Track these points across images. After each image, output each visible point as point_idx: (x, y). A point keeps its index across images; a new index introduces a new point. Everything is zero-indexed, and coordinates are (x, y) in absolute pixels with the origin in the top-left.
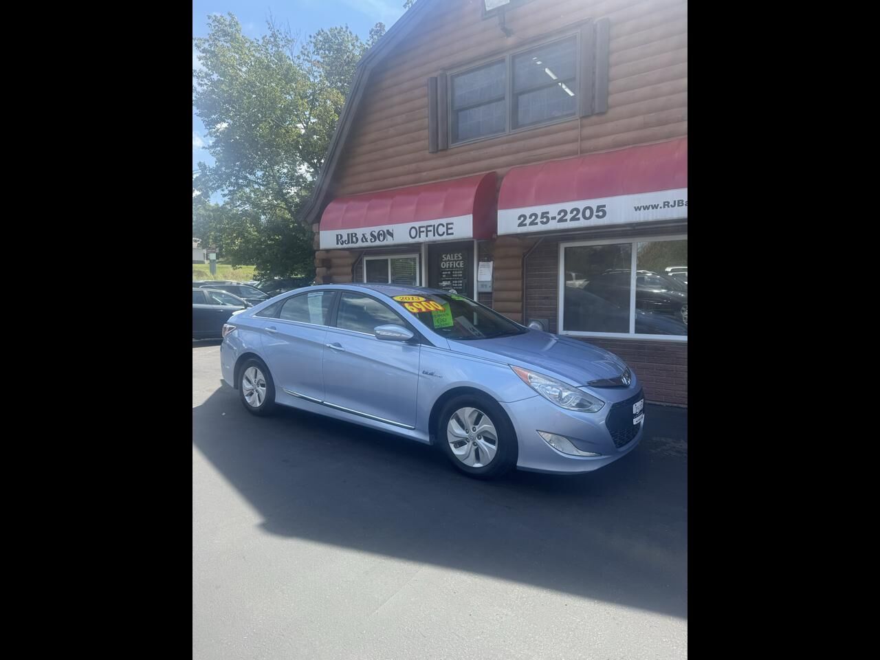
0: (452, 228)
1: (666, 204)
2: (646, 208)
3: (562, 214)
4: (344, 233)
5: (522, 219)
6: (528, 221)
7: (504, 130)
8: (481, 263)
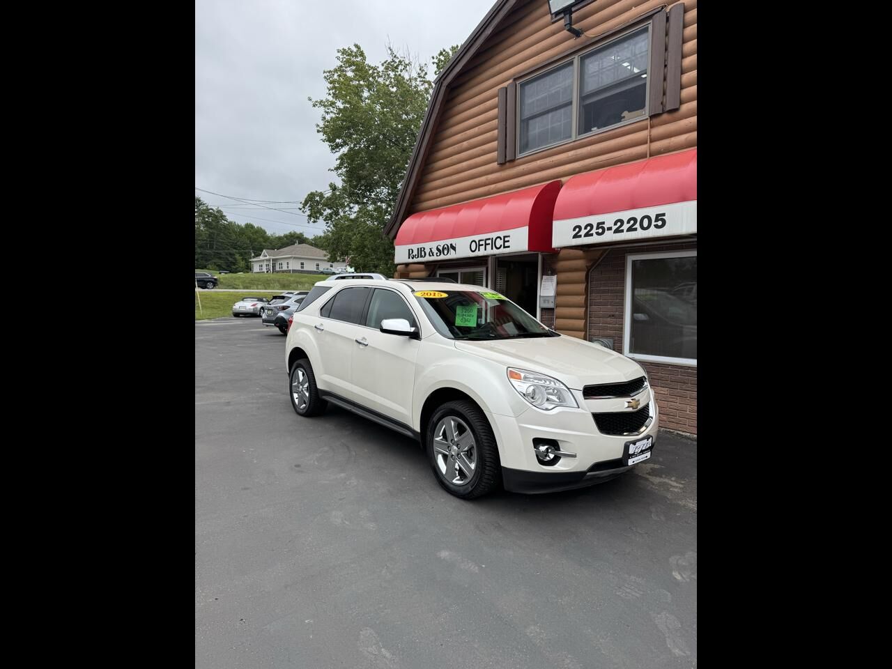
0: (508, 241)
3: (619, 224)
4: (415, 247)
5: (577, 230)
6: (583, 232)
7: (570, 137)
8: (544, 277)
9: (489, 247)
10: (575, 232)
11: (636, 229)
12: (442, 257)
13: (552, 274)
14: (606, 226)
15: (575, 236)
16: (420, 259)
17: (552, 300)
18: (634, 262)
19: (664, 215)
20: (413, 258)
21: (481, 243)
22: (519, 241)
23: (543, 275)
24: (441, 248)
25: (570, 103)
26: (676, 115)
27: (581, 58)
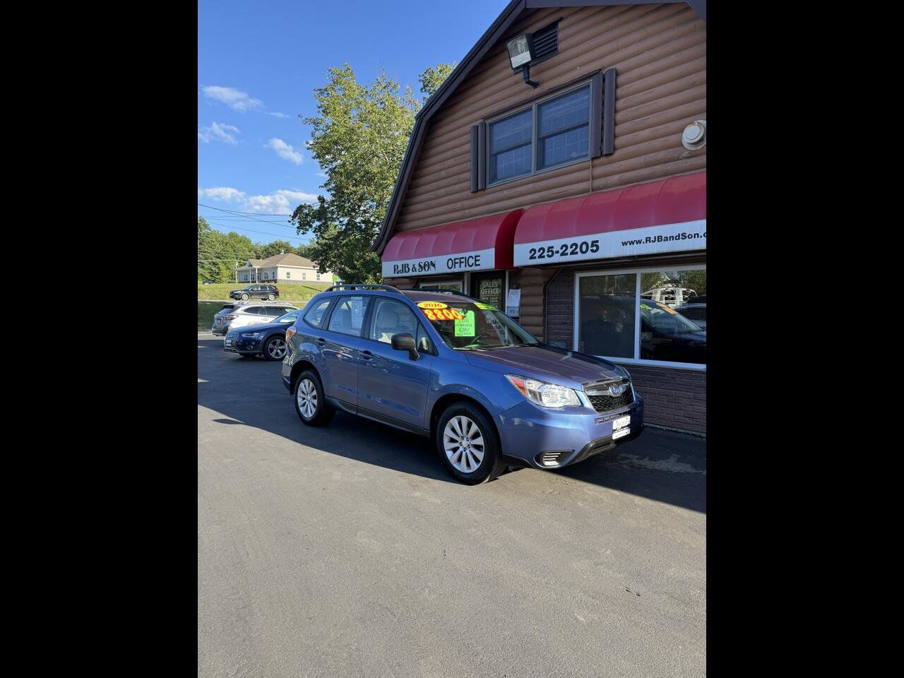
0: (479, 260)
1: (648, 239)
2: (632, 243)
3: (564, 248)
4: (400, 263)
5: (533, 252)
6: (537, 254)
7: (530, 171)
8: (511, 290)
9: (463, 265)
10: (531, 254)
11: (577, 253)
12: (424, 273)
13: (517, 288)
14: (554, 250)
15: (532, 258)
16: (405, 274)
17: (517, 310)
18: (581, 279)
19: (597, 241)
20: (398, 273)
21: (457, 261)
22: (487, 259)
23: (510, 288)
24: (422, 265)
25: (530, 143)
26: (611, 158)
27: (538, 106)
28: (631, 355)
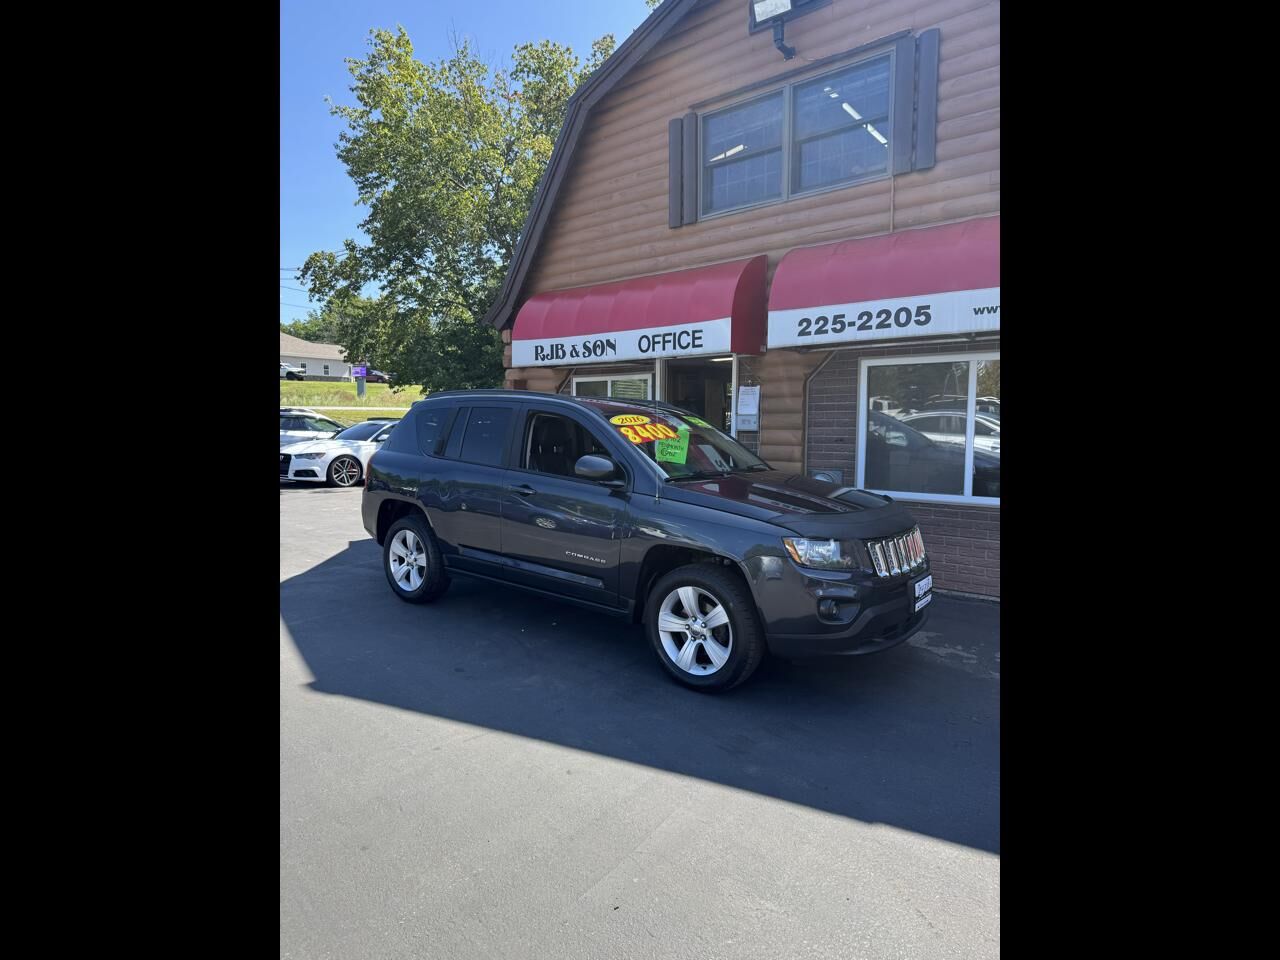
0: (700, 338)
2: (992, 310)
3: (865, 318)
4: (546, 343)
5: (805, 324)
6: (813, 328)
7: (779, 195)
8: (742, 388)
9: (669, 346)
10: (801, 328)
11: (889, 326)
12: (593, 358)
13: (753, 385)
14: (846, 320)
15: (802, 333)
16: (555, 362)
17: (755, 419)
18: (870, 369)
19: (928, 307)
20: (543, 359)
21: (657, 339)
22: (716, 337)
23: (739, 385)
24: (591, 346)
26: (930, 175)
27: (794, 88)
28: (959, 490)
